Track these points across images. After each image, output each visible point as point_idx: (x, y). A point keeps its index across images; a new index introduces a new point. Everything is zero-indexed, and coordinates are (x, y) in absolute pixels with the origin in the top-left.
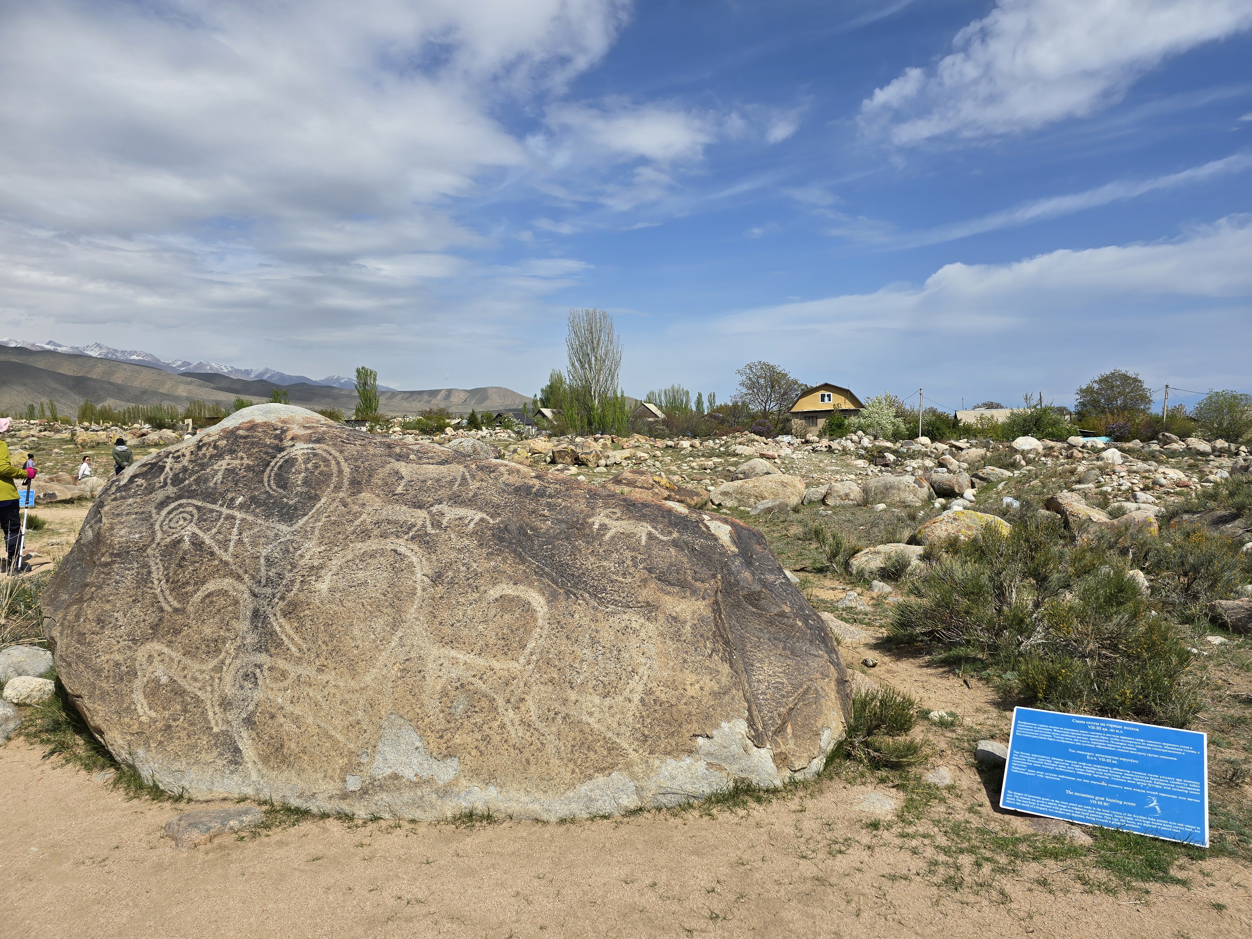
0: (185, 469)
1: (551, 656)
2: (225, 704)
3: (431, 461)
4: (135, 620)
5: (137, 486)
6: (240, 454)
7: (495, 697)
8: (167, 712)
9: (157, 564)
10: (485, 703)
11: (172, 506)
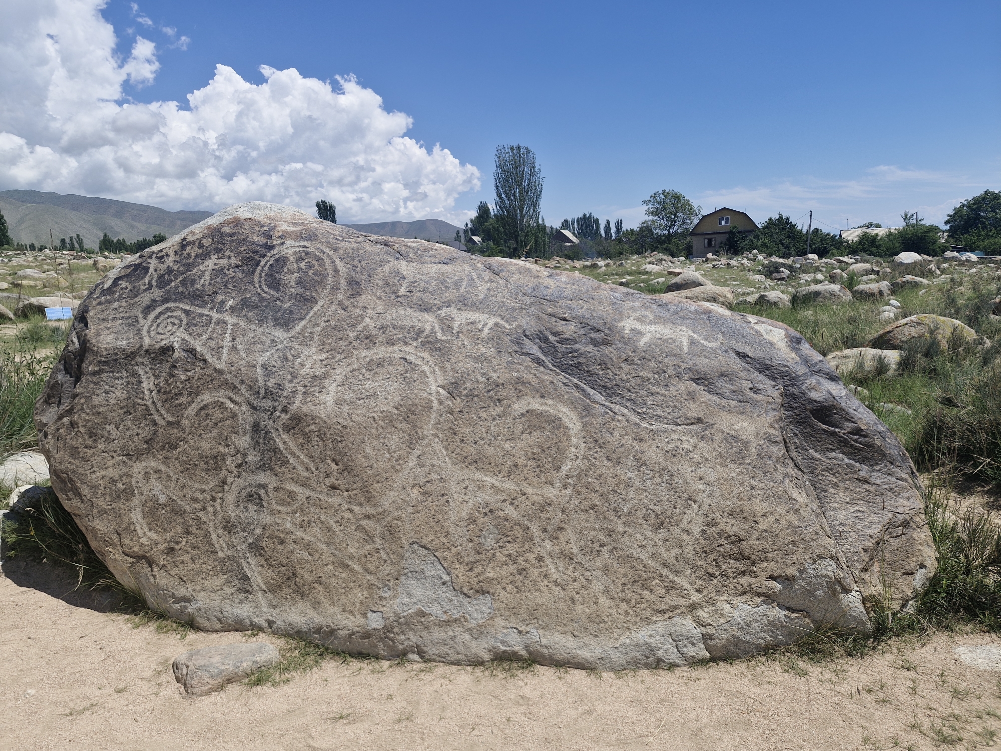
0: (170, 271)
1: (590, 480)
2: (228, 526)
3: (434, 260)
4: (128, 433)
5: (122, 289)
6: (227, 253)
7: (529, 525)
8: (168, 534)
9: (146, 373)
10: (518, 533)
11: (159, 309)
